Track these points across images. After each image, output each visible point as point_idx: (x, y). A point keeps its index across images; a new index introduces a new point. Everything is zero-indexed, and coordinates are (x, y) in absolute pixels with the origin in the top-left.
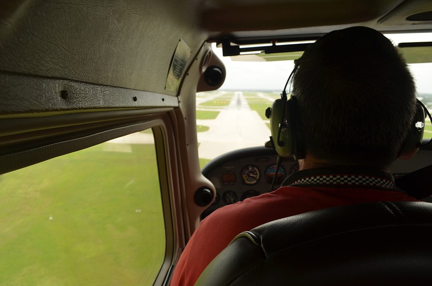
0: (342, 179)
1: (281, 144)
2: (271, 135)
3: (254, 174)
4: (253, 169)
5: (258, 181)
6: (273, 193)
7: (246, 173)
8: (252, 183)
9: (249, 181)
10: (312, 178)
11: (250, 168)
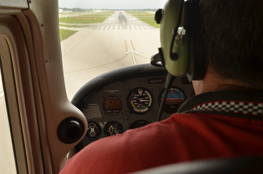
0: (255, 108)
1: (174, 57)
2: (160, 47)
3: (145, 99)
4: (143, 93)
5: (150, 108)
6: (164, 123)
7: (134, 98)
8: (142, 111)
9: (138, 108)
10: (217, 104)
11: (140, 92)
